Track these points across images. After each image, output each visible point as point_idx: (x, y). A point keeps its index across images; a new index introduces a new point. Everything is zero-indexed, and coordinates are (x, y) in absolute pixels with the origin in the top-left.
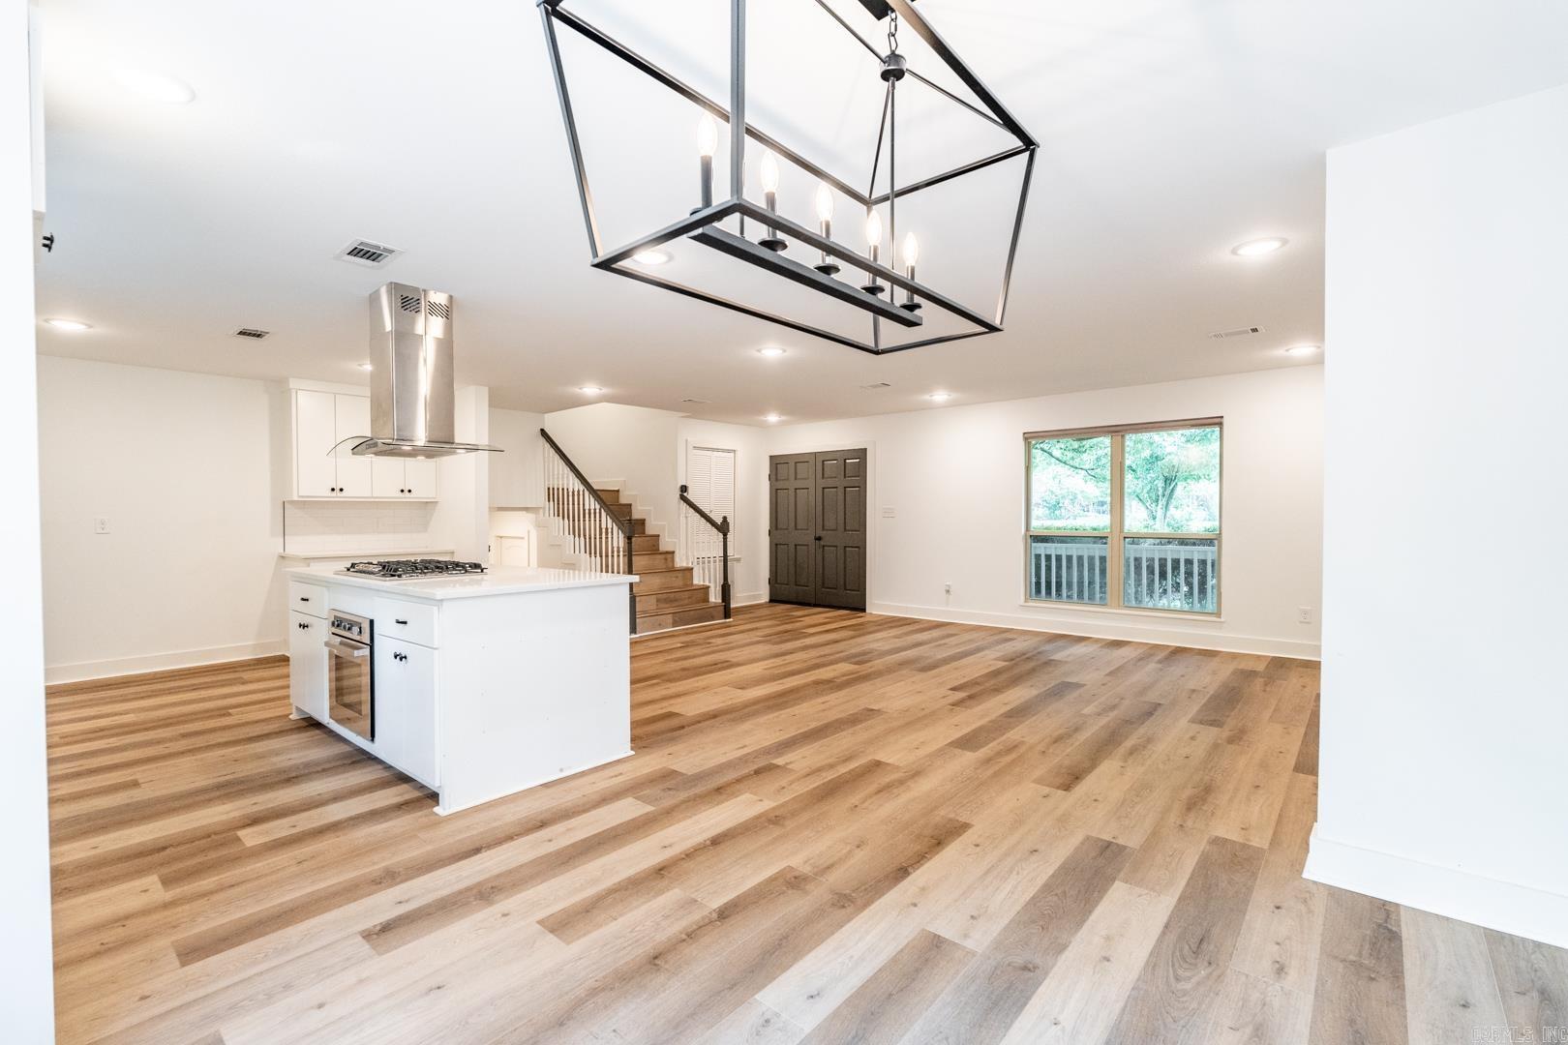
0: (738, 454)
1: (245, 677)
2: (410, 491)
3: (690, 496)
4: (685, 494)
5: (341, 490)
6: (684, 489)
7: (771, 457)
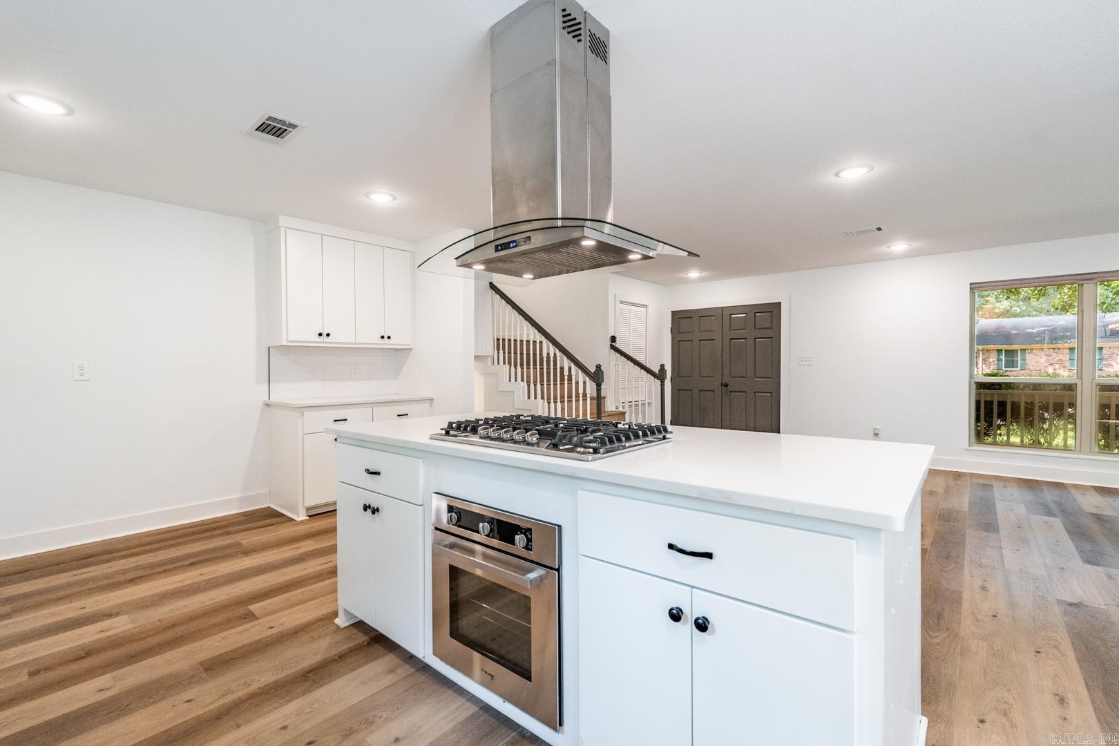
0: (650, 309)
1: (244, 542)
2: (389, 338)
3: (618, 344)
4: (614, 344)
5: (328, 335)
6: (613, 339)
7: (673, 312)
